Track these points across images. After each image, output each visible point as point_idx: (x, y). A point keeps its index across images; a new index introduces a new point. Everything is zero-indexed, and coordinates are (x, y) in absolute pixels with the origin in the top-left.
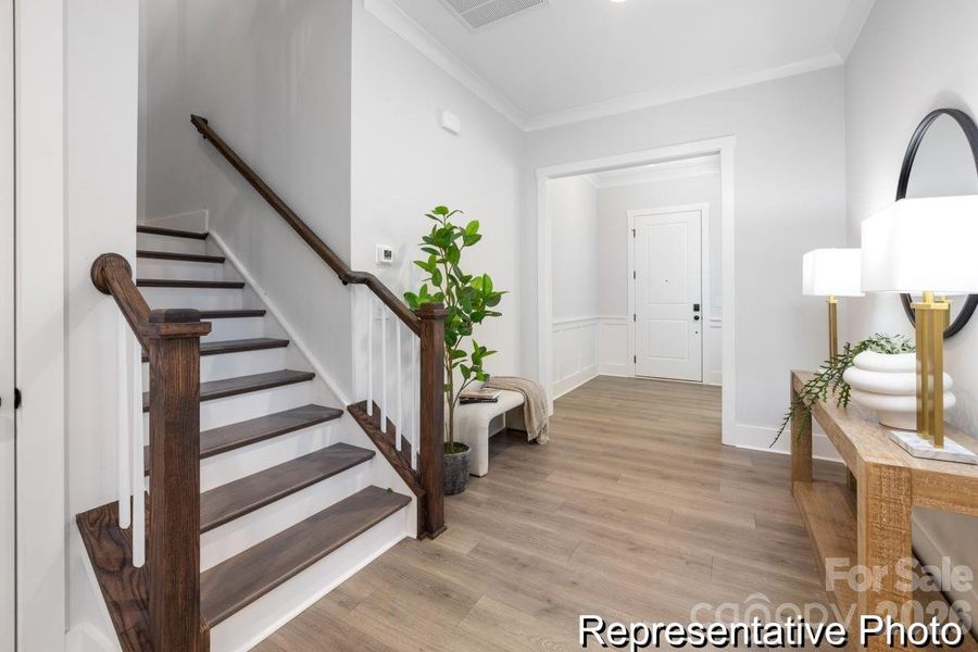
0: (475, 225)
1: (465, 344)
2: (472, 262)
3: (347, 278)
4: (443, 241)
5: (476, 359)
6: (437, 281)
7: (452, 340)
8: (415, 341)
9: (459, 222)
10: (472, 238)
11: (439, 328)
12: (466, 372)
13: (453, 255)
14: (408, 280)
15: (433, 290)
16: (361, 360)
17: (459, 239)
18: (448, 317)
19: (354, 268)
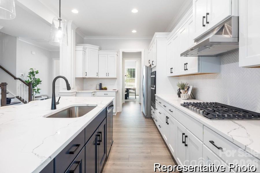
0: (38, 71)
1: (36, 88)
2: (37, 76)
3: (16, 79)
4: (32, 73)
5: (38, 90)
7: (34, 87)
8: (28, 87)
9: (35, 70)
10: (37, 73)
11: (31, 85)
12: (36, 92)
13: (34, 75)
14: (26, 79)
15: (30, 80)
16: (18, 91)
17: (35, 73)
18: (33, 84)
19: (17, 77)
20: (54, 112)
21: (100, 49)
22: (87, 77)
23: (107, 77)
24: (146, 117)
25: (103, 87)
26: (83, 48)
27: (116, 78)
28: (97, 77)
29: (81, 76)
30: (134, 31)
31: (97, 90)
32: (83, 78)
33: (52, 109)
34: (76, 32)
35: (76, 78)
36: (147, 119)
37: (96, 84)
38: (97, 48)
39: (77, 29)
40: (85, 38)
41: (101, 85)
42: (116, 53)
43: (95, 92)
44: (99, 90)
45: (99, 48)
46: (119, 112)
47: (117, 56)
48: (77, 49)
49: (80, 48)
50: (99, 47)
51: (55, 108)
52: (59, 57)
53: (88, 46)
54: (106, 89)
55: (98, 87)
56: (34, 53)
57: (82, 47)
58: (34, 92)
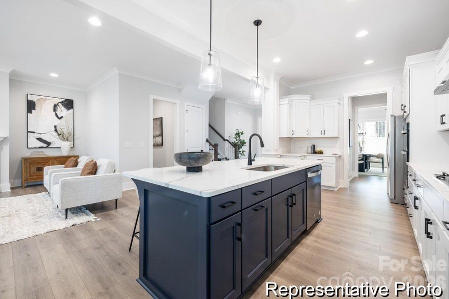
0: (243, 132)
1: (241, 150)
2: (242, 138)
3: (225, 140)
4: (238, 134)
5: (243, 152)
6: (237, 140)
7: (239, 149)
8: (234, 149)
9: (240, 131)
10: (242, 134)
11: (237, 147)
12: (241, 154)
13: (239, 136)
14: (233, 140)
15: (236, 142)
16: (226, 152)
17: (240, 134)
18: (238, 146)
19: (226, 139)
20: (250, 167)
21: (313, 98)
22: (294, 136)
23: (322, 136)
24: (393, 201)
25: (317, 149)
26: (288, 101)
27: (337, 138)
28: (308, 136)
29: (286, 135)
30: (369, 62)
31: (308, 153)
32: (291, 138)
33: (248, 165)
34: (280, 83)
35: (281, 138)
36: (395, 205)
37: (307, 146)
38: (308, 97)
39: (281, 79)
40: (292, 88)
41: (313, 147)
42: (338, 101)
43: (304, 156)
44: (312, 153)
45: (310, 97)
46: (343, 187)
47: (339, 104)
48: (281, 103)
49: (285, 101)
50: (310, 95)
51: (251, 164)
52: (261, 116)
53: (295, 97)
54: (321, 153)
55: (310, 150)
56: (239, 113)
57: (287, 99)
58: (240, 154)
